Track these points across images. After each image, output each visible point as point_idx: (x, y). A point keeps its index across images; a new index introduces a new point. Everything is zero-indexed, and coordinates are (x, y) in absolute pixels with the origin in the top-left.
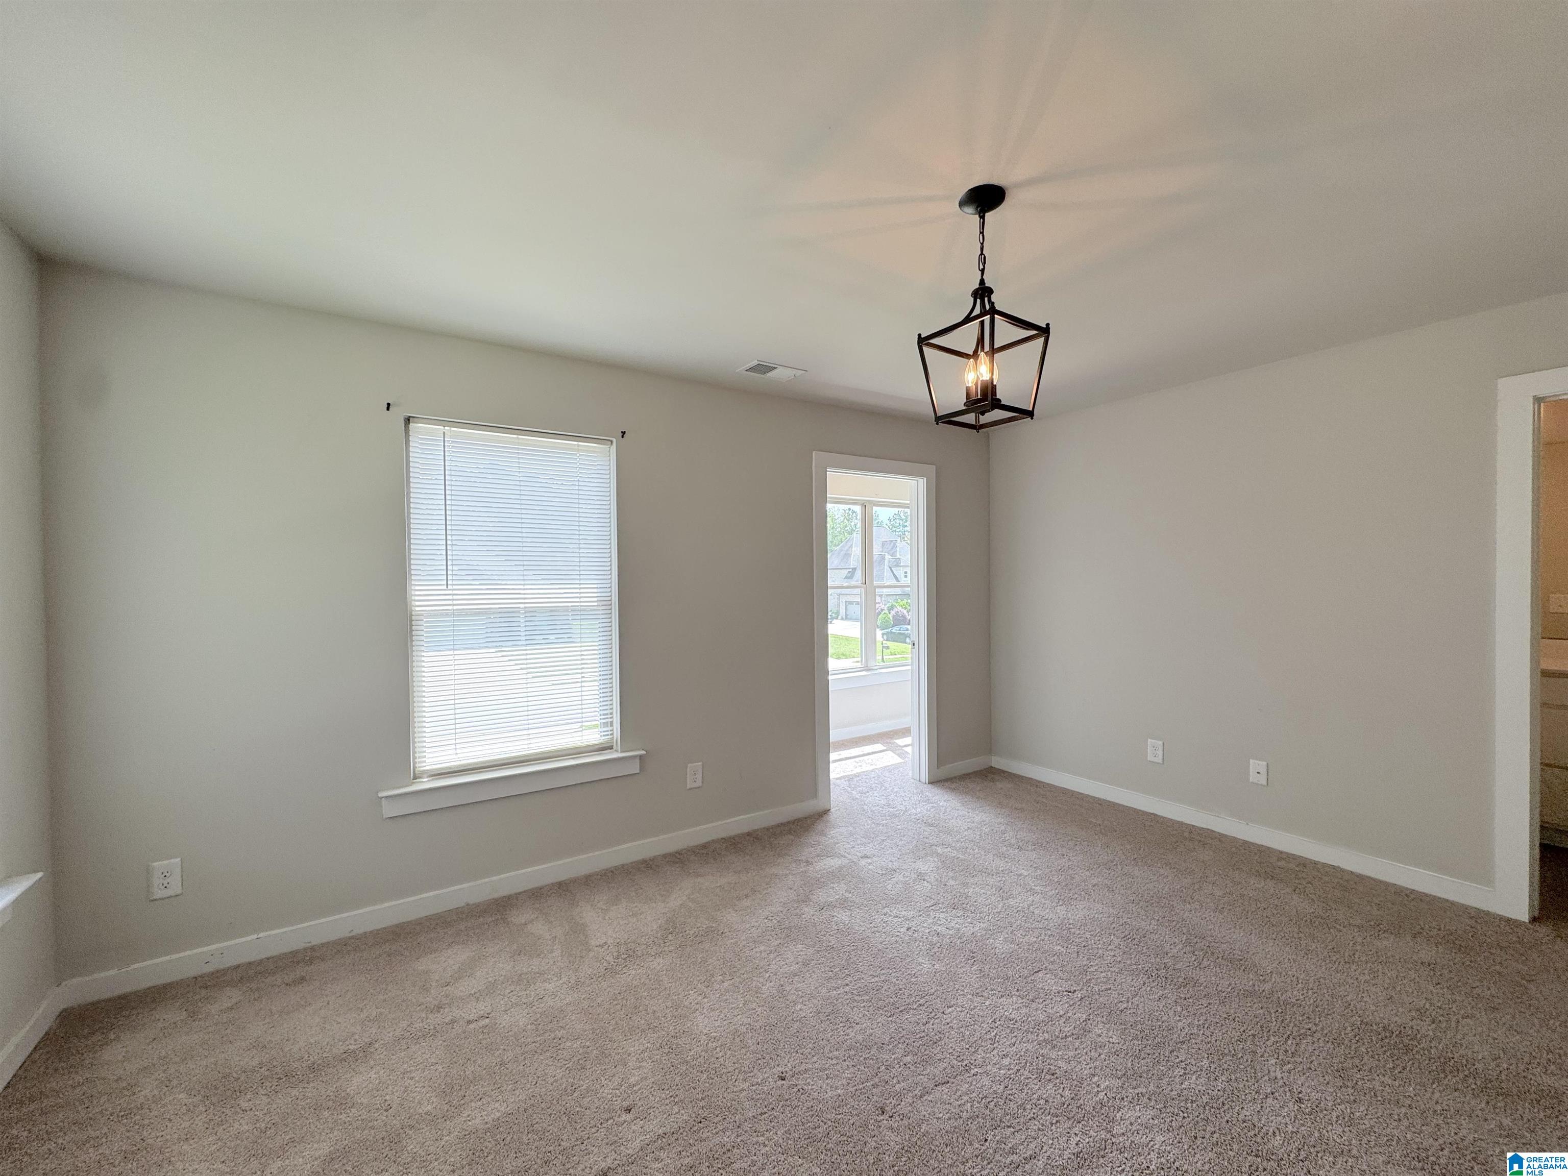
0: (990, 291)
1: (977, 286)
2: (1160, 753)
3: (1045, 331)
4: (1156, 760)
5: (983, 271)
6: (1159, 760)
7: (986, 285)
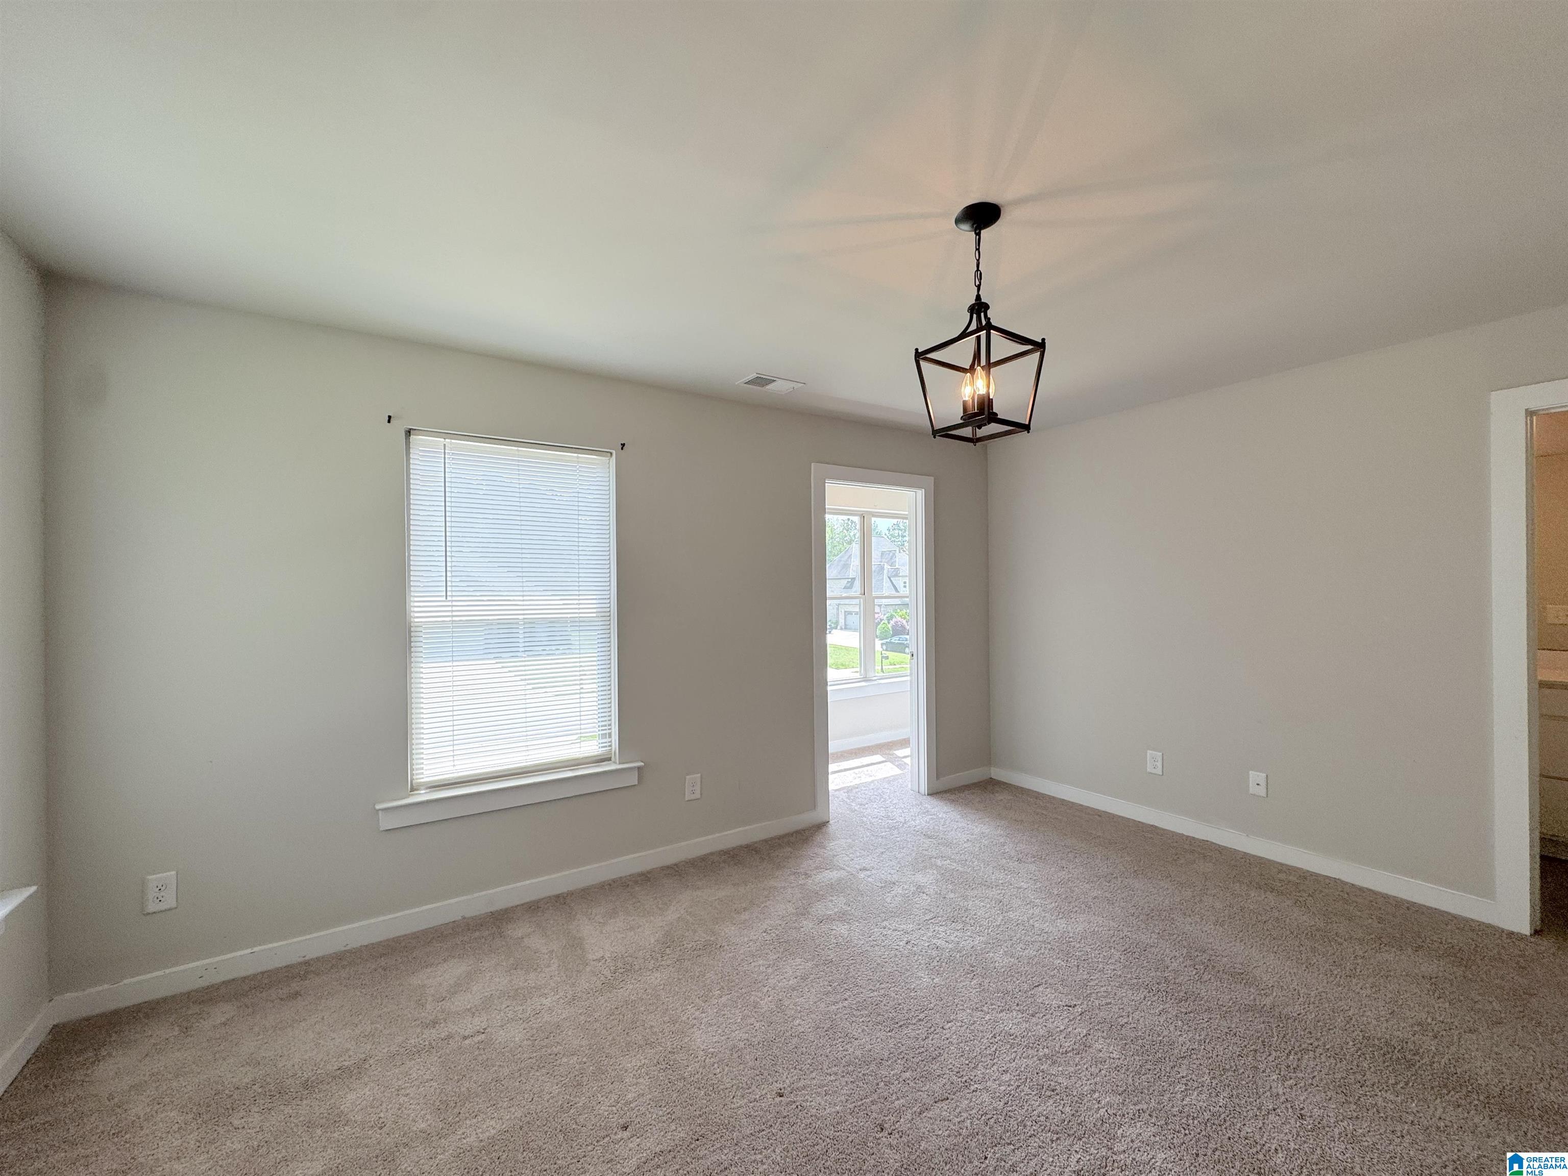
0: (986, 307)
1: (973, 301)
2: (1159, 764)
3: (1040, 346)
4: (1154, 771)
6: (1159, 771)
7: (983, 301)
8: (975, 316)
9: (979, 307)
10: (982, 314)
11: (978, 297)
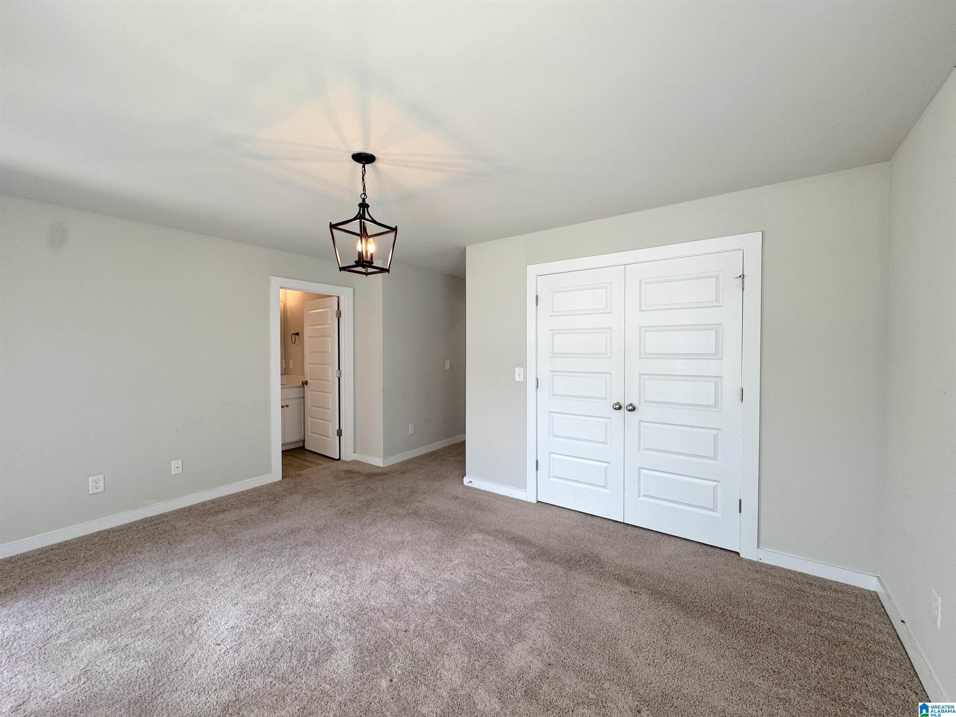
0: (367, 206)
1: (361, 202)
2: (102, 484)
5: (364, 195)
7: (366, 202)
8: (362, 208)
9: (364, 206)
10: (366, 209)
11: (364, 200)
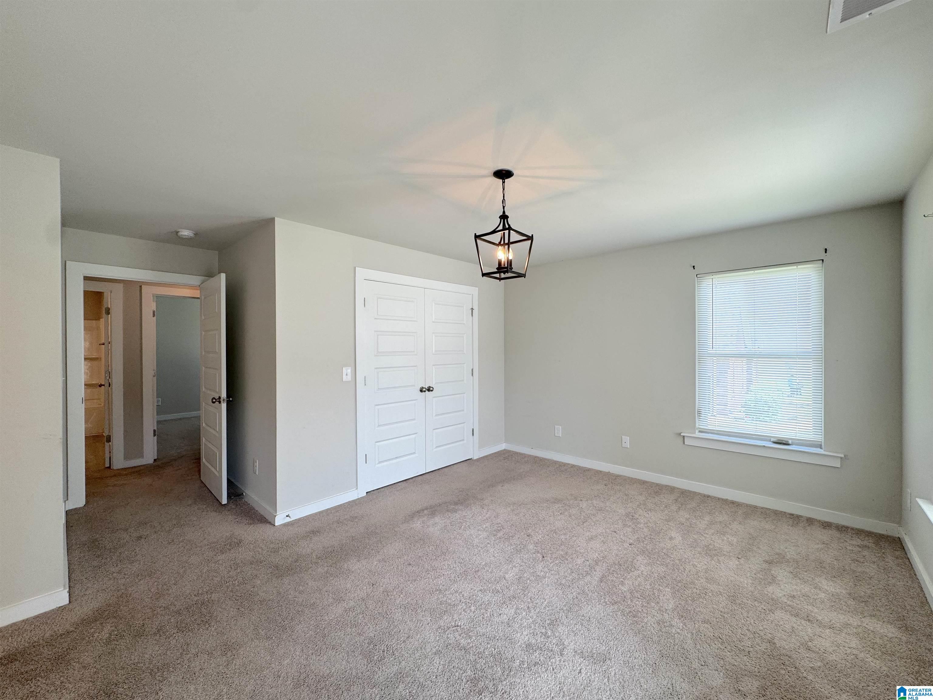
1: (502, 214)
5: (504, 207)
7: (506, 214)
10: (506, 219)
11: (504, 212)
